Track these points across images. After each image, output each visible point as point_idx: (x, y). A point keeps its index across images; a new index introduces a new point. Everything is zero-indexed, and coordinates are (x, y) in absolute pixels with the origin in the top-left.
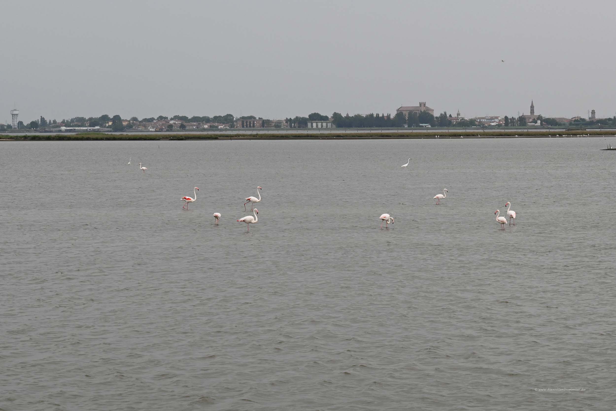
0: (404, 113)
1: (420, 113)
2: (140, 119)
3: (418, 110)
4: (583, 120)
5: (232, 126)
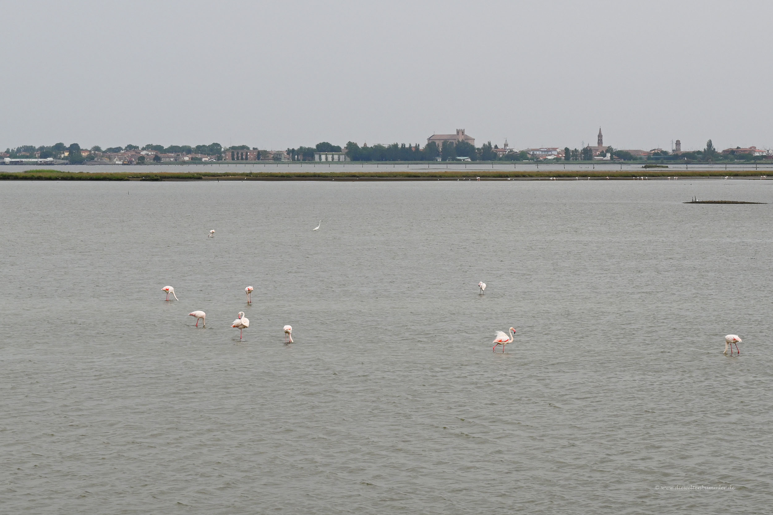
0: (437, 142)
1: (457, 143)
3: (455, 139)
4: (665, 153)
5: (219, 158)
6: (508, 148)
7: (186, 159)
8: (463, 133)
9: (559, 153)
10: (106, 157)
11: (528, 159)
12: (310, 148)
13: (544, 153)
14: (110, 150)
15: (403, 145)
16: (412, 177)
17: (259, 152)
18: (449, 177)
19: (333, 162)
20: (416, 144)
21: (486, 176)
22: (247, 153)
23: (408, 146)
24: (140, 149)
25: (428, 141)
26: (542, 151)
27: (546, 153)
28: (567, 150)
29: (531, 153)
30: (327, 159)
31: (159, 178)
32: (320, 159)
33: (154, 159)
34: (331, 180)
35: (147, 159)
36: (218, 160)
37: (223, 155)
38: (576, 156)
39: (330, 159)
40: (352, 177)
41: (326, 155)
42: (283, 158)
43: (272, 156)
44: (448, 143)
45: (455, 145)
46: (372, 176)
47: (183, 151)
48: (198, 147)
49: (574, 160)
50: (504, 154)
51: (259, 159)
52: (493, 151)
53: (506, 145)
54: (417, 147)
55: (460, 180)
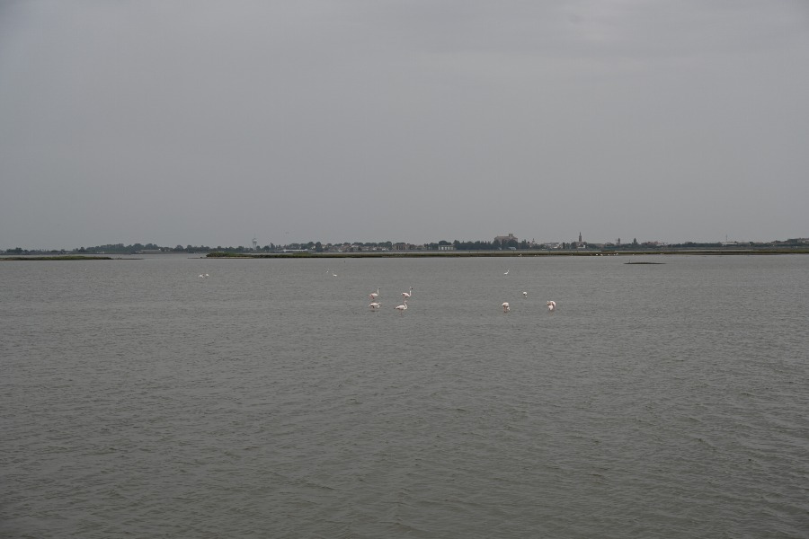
0: (499, 240)
2: (333, 244)
3: (508, 239)
4: (613, 245)
5: (391, 249)
7: (374, 248)
8: (512, 235)
9: (560, 245)
10: (334, 248)
11: (544, 248)
12: (436, 243)
14: (336, 245)
16: (487, 255)
17: (410, 245)
19: (447, 249)
22: (404, 246)
23: (485, 243)
24: (351, 245)
25: (495, 240)
26: (552, 244)
28: (564, 244)
29: (546, 245)
30: (444, 248)
32: (441, 248)
33: (358, 249)
35: (354, 249)
37: (393, 247)
38: (569, 246)
42: (422, 248)
43: (417, 247)
44: (505, 240)
45: (508, 242)
47: (373, 245)
48: (380, 244)
50: (532, 246)
52: (527, 244)
53: (533, 241)
54: (489, 243)
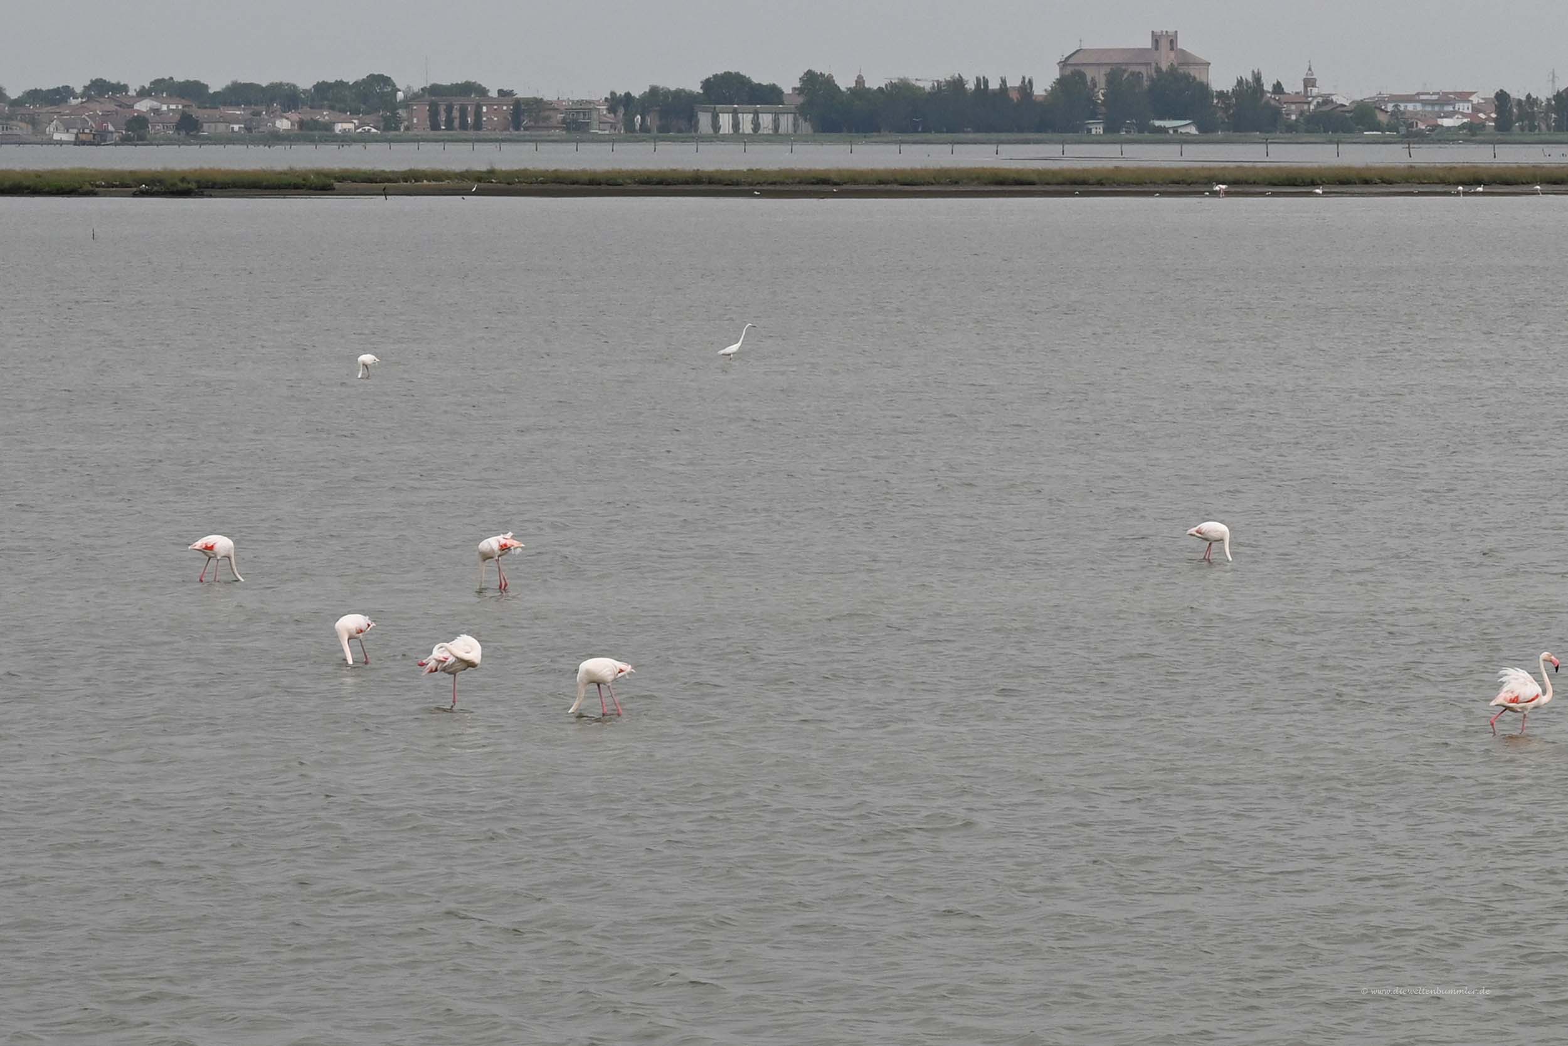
0: (1090, 74)
1: (1154, 75)
3: (1148, 64)
5: (390, 124)
6: (1315, 91)
7: (283, 124)
8: (1172, 43)
9: (1476, 109)
10: (21, 121)
11: (1377, 127)
12: (683, 90)
13: (1429, 108)
14: (34, 96)
15: (981, 84)
16: (1010, 184)
17: (518, 103)
18: (1127, 184)
19: (756, 136)
20: (1024, 78)
21: (1246, 183)
22: (479, 107)
23: (998, 87)
24: (132, 93)
25: (1061, 69)
26: (1425, 103)
27: (1437, 108)
28: (1502, 98)
29: (1390, 107)
30: (736, 125)
31: (193, 186)
32: (716, 126)
33: (179, 127)
34: (749, 194)
35: (154, 127)
36: (387, 128)
37: (402, 113)
38: (1532, 117)
39: (747, 127)
40: (817, 183)
41: (735, 112)
42: (595, 123)
43: (560, 116)
44: (1126, 76)
45: (1146, 83)
46: (880, 182)
47: (272, 100)
48: (322, 89)
49: (1526, 132)
50: (1302, 113)
51: (517, 128)
52: (1267, 103)
53: (1309, 83)
54: (1026, 88)
55: (1163, 194)
